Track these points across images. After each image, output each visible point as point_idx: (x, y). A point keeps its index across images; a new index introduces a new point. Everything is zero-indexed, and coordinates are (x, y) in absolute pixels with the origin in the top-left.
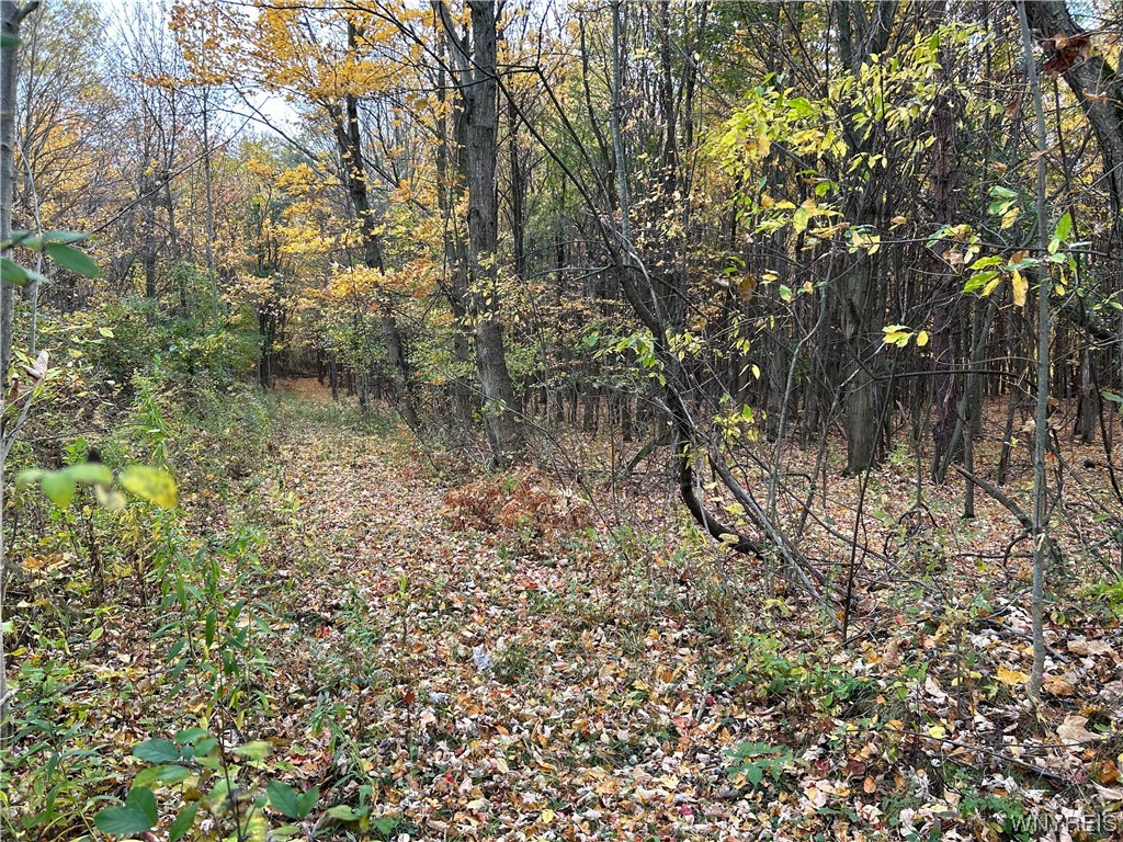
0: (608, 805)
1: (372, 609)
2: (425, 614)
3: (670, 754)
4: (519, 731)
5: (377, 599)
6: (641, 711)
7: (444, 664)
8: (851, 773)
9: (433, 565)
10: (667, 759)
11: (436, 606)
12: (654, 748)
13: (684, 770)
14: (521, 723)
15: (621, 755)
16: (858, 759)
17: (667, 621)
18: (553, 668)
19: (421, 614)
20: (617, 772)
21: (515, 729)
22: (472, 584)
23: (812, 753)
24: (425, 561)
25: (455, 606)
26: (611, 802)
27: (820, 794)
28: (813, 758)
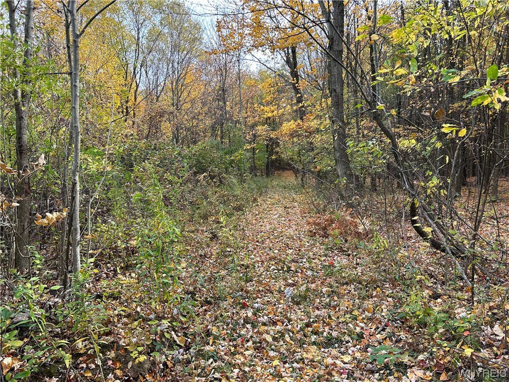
0: (306, 363)
1: (257, 267)
2: (277, 271)
3: (355, 346)
4: (287, 325)
5: (260, 263)
6: (350, 325)
7: (272, 293)
8: (436, 369)
9: (291, 251)
10: (352, 348)
11: (283, 268)
12: (347, 342)
13: (358, 355)
14: (289, 322)
15: (329, 343)
16: (442, 362)
17: (389, 285)
18: (321, 301)
19: (275, 271)
20: (323, 350)
21: (285, 324)
22: (305, 260)
23: (423, 356)
24: (289, 249)
25: (292, 269)
26: (308, 362)
27: (414, 376)
28: (423, 359)
